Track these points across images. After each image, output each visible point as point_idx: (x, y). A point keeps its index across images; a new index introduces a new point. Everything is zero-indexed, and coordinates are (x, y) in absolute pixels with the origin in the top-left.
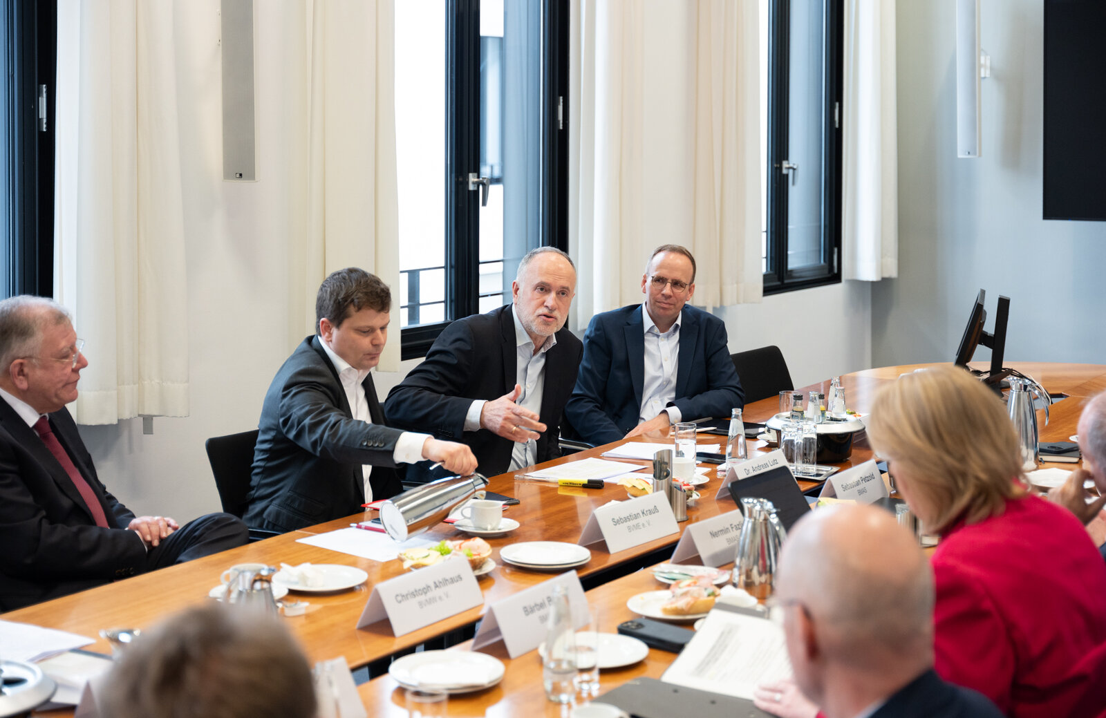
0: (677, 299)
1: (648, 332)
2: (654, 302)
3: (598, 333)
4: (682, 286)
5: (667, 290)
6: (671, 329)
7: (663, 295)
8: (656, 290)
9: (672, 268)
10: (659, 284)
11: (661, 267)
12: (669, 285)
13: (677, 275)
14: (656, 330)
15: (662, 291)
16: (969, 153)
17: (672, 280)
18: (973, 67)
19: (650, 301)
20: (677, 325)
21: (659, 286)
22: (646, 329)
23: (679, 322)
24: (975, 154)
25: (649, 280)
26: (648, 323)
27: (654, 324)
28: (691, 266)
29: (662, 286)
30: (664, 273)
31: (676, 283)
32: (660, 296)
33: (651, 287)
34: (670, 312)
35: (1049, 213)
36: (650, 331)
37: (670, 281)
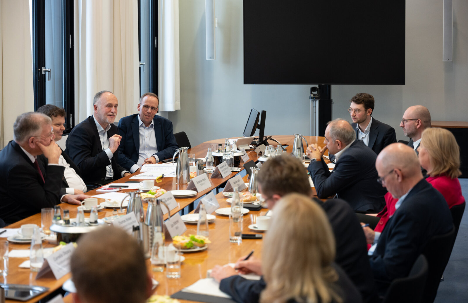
0: (152, 114)
1: (140, 126)
2: (144, 114)
3: (123, 125)
4: (155, 109)
5: (149, 110)
6: (150, 126)
7: (148, 112)
8: (145, 110)
9: (151, 102)
10: (146, 108)
11: (147, 101)
12: (150, 109)
13: (153, 105)
14: (144, 125)
15: (147, 111)
16: (211, 58)
17: (151, 107)
18: (212, 23)
19: (142, 114)
20: (152, 124)
21: (146, 109)
22: (140, 125)
23: (153, 123)
24: (213, 58)
25: (141, 107)
26: (141, 122)
27: (142, 123)
28: (158, 101)
29: (147, 109)
30: (148, 104)
31: (153, 108)
32: (146, 113)
33: (143, 109)
34: (150, 120)
35: (246, 82)
36: (141, 126)
37: (150, 107)
